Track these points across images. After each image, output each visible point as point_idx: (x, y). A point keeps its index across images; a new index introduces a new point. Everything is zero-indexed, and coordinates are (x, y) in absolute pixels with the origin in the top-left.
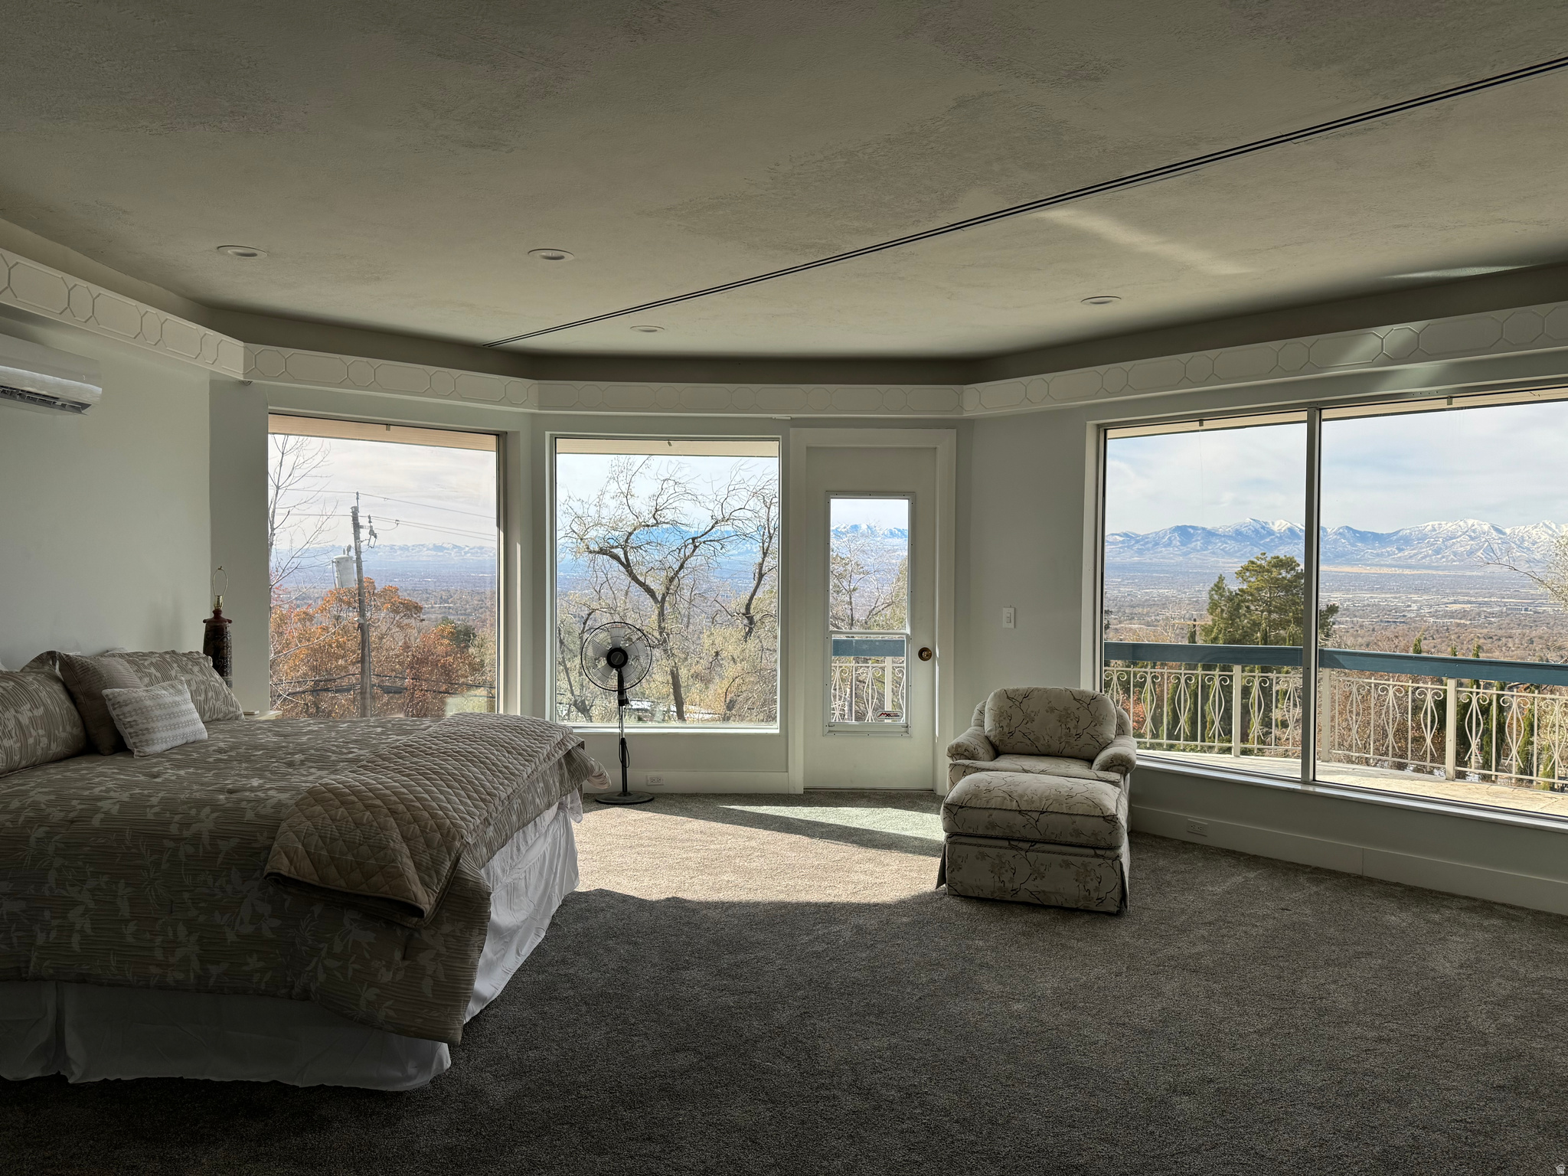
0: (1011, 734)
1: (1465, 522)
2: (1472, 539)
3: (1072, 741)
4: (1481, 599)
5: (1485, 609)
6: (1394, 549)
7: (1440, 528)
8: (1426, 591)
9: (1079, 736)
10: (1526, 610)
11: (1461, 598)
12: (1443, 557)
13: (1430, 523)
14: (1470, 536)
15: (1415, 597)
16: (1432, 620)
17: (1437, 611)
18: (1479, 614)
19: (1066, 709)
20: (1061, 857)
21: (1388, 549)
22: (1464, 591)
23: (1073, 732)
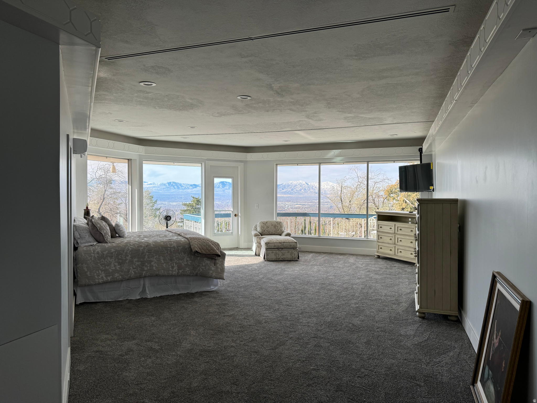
0: (264, 231)
1: (299, 181)
2: (301, 186)
3: (277, 231)
4: (303, 203)
5: (304, 206)
6: (281, 189)
7: (293, 183)
8: (289, 201)
9: (278, 230)
10: (314, 206)
11: (298, 203)
12: (294, 191)
13: (290, 182)
14: (300, 185)
15: (287, 203)
16: (291, 210)
17: (292, 207)
18: (303, 208)
19: (275, 225)
20: (287, 251)
21: (280, 189)
22: (299, 201)
23: (277, 229)
